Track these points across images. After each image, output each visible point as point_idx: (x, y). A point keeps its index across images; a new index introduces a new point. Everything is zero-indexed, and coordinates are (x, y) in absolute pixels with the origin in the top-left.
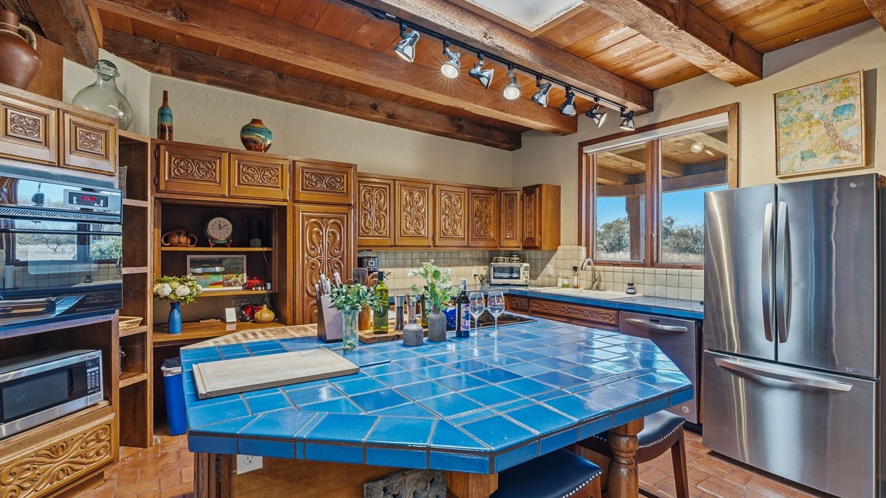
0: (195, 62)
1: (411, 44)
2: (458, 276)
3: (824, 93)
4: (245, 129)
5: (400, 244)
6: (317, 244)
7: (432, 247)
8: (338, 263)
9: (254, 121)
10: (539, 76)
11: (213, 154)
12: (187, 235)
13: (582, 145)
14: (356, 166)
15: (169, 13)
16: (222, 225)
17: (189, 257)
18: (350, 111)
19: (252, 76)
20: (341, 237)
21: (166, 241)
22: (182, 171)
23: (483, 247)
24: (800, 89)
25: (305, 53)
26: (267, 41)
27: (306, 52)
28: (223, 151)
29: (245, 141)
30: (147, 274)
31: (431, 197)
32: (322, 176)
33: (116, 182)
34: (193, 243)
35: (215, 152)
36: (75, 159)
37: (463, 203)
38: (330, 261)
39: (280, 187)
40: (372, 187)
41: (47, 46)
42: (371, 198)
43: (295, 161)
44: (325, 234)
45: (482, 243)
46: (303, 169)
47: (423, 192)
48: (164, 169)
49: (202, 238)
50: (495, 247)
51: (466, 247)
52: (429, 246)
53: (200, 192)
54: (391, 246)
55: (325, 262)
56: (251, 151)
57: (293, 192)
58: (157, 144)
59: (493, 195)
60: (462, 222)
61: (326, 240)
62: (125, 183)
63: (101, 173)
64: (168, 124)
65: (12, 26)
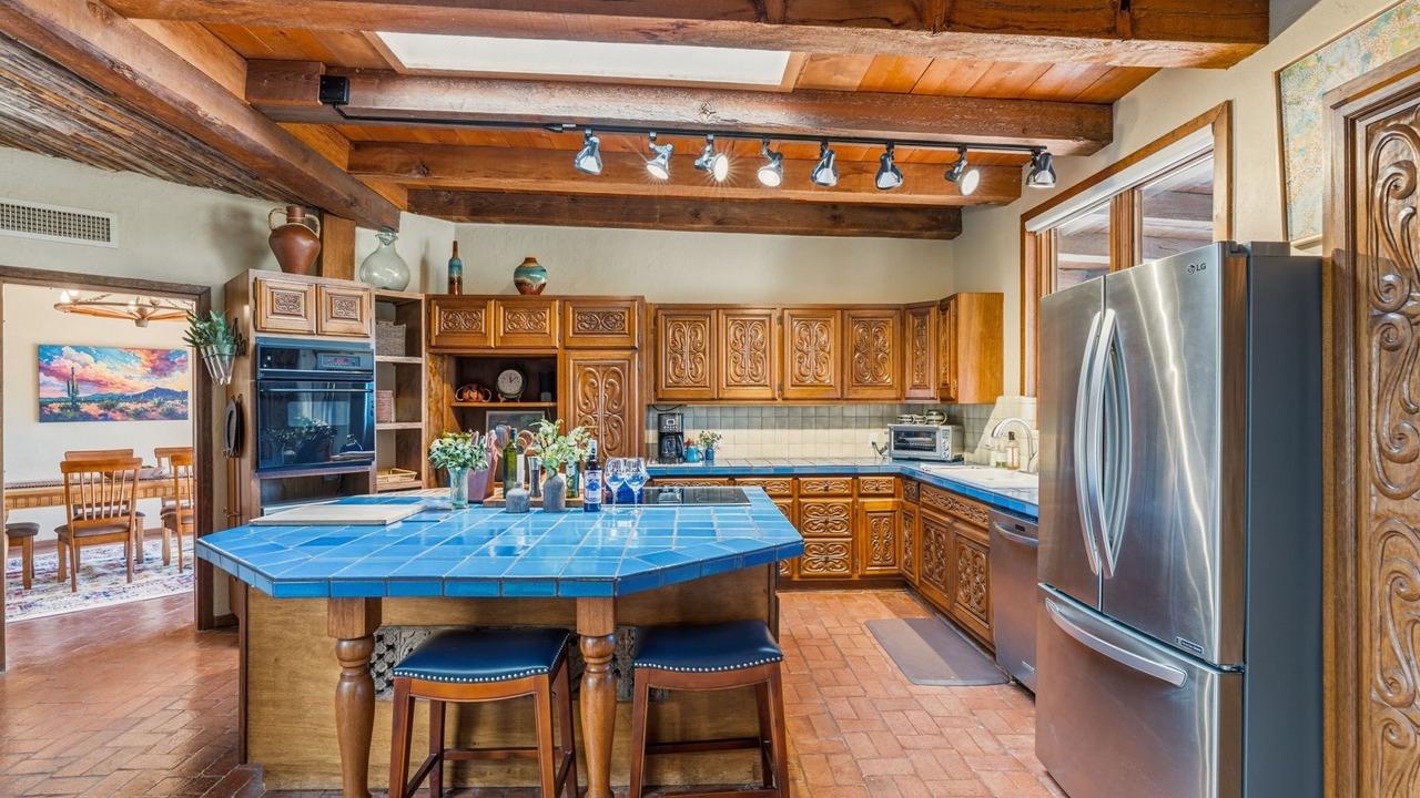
0: (485, 204)
1: (591, 153)
2: (843, 443)
3: (1364, 51)
4: (519, 271)
5: (726, 396)
6: (591, 397)
7: (780, 400)
8: (617, 421)
9: (528, 260)
10: (825, 140)
11: (478, 303)
12: (478, 390)
13: (1026, 217)
14: (643, 298)
15: (414, 172)
16: (513, 377)
17: (488, 413)
18: (662, 225)
19: (542, 206)
20: (621, 387)
21: (460, 396)
22: (451, 324)
23: (890, 399)
24: (1320, 52)
25: (546, 178)
26: (507, 175)
27: (548, 175)
28: (490, 298)
29: (519, 285)
30: (420, 430)
31: (776, 328)
32: (597, 314)
33: (372, 343)
34: (486, 398)
35: (482, 300)
36: (331, 326)
37: (832, 334)
38: (607, 419)
39: (549, 333)
40: (684, 322)
41: (342, 224)
42: (683, 335)
43: (565, 300)
44: (601, 385)
45: (868, 393)
46: (574, 308)
47: (763, 321)
48: (435, 324)
49: (493, 393)
50: (897, 399)
51: (839, 399)
52: (774, 399)
53: (467, 344)
54: (714, 399)
55: (601, 420)
56: (525, 294)
57: (563, 337)
58: (429, 299)
59: (891, 317)
60: (831, 362)
61: (602, 393)
62: (403, 341)
63: (356, 334)
64: (456, 276)
65: (299, 218)
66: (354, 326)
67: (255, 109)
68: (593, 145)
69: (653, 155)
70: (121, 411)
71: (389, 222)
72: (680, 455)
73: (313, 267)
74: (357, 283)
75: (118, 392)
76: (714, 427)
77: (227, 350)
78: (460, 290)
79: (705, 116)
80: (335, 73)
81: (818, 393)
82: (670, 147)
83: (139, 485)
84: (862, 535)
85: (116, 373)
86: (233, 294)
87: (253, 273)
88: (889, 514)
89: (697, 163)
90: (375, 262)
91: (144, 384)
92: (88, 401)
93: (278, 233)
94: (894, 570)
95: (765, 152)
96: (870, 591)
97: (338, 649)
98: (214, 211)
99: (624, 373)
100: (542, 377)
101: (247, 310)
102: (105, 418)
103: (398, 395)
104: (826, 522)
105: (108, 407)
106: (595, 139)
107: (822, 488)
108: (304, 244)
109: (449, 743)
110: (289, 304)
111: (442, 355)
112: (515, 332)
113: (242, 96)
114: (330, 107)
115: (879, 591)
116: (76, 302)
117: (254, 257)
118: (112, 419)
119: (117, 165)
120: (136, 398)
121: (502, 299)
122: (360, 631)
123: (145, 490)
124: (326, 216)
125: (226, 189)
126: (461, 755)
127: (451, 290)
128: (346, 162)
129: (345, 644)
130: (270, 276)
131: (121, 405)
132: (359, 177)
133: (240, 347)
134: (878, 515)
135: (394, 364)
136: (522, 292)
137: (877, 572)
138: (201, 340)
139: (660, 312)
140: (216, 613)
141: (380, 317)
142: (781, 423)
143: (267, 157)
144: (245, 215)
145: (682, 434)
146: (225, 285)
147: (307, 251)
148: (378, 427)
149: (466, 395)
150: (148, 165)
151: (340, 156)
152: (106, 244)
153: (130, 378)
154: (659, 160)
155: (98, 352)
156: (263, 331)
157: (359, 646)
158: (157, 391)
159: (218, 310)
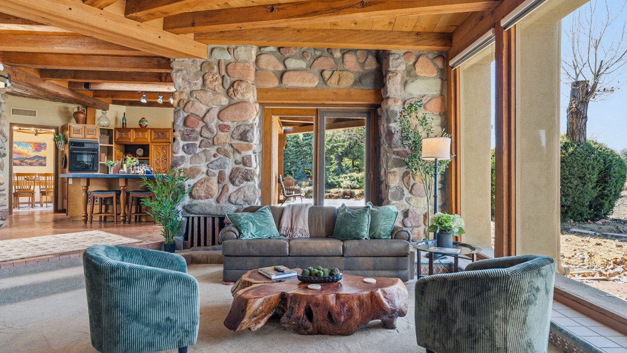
1: (144, 98)
4: (140, 121)
6: (158, 155)
9: (143, 118)
11: (128, 130)
12: (130, 154)
16: (140, 150)
22: (121, 136)
26: (133, 98)
28: (132, 129)
29: (140, 125)
32: (160, 133)
33: (99, 141)
35: (130, 129)
36: (88, 136)
38: (163, 161)
39: (148, 137)
41: (92, 109)
43: (151, 129)
44: (160, 152)
46: (154, 132)
48: (117, 135)
49: (135, 155)
53: (126, 141)
56: (142, 128)
57: (151, 140)
58: (116, 129)
62: (108, 140)
63: (94, 138)
64: (124, 122)
65: (80, 109)
66: (94, 136)
67: (70, 89)
69: (159, 98)
70: (26, 163)
71: (105, 107)
73: (84, 122)
74: (96, 125)
75: (25, 156)
77: (63, 142)
78: (125, 126)
79: (169, 90)
82: (162, 96)
83: (36, 182)
85: (24, 150)
86: (64, 128)
87: (69, 124)
89: (169, 100)
90: (101, 119)
91: (33, 154)
92: (16, 159)
93: (75, 113)
98: (60, 107)
99: (167, 149)
101: (68, 132)
102: (21, 165)
103: (107, 154)
105: (21, 162)
106: (144, 95)
108: (82, 116)
110: (78, 131)
111: (120, 144)
112: (138, 138)
113: (67, 87)
114: (87, 89)
116: (20, 129)
117: (69, 119)
118: (23, 165)
119: (37, 98)
120: (30, 159)
121: (135, 129)
122: (86, 185)
123: (37, 183)
124: (88, 108)
125: (62, 102)
127: (123, 126)
128: (92, 95)
129: (83, 188)
130: (73, 124)
131: (26, 161)
133: (66, 142)
135: (105, 146)
136: (141, 127)
138: (56, 140)
141: (101, 134)
143: (72, 98)
144: (67, 108)
146: (62, 126)
147: (82, 118)
148: (100, 162)
149: (127, 155)
151: (90, 94)
152: (34, 117)
153: (28, 152)
154: (160, 100)
155: (19, 144)
156: (71, 138)
157: (86, 188)
158: (37, 157)
159: (61, 132)
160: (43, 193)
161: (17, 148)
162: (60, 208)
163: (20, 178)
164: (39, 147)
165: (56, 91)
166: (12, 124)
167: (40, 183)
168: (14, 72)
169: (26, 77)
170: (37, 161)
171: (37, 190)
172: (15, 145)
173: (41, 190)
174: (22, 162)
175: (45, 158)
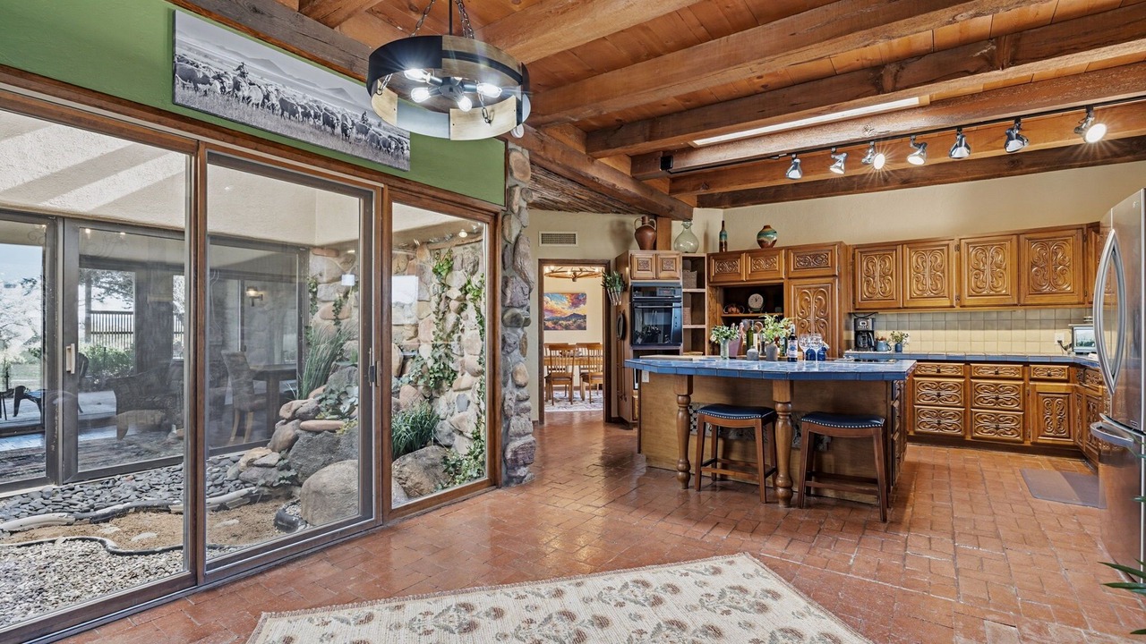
0: (741, 196)
1: (795, 168)
4: (760, 234)
5: (910, 305)
6: (805, 308)
7: (958, 308)
8: (824, 323)
9: (765, 227)
10: (959, 128)
11: (736, 255)
12: (737, 307)
14: (841, 242)
15: (701, 188)
16: (757, 298)
18: (859, 191)
20: (825, 299)
21: (726, 310)
22: (721, 269)
25: (774, 179)
28: (743, 252)
29: (760, 242)
30: (704, 329)
31: (954, 254)
32: (811, 256)
33: (681, 282)
34: (741, 312)
35: (738, 254)
36: (662, 274)
37: (1008, 255)
38: (816, 321)
39: (776, 271)
40: (876, 256)
41: (665, 221)
42: (875, 265)
43: (788, 249)
44: (812, 300)
45: (1046, 299)
46: (794, 254)
47: (942, 250)
48: (713, 269)
49: (745, 307)
50: (1079, 303)
51: (1016, 305)
52: (953, 307)
53: (730, 280)
54: (900, 308)
55: (812, 322)
56: (764, 248)
57: (787, 272)
58: (709, 256)
59: (1072, 236)
60: (1007, 277)
61: (813, 306)
62: (695, 280)
63: (673, 278)
64: (723, 241)
65: (647, 221)
66: (673, 274)
67: (634, 178)
68: (796, 164)
69: (835, 161)
70: (560, 325)
71: (687, 215)
72: (870, 345)
73: (653, 246)
74: (673, 251)
75: (559, 315)
76: (904, 329)
77: (619, 289)
78: (726, 249)
79: (867, 133)
80: (667, 155)
81: (994, 300)
82: (845, 155)
84: (1032, 410)
85: (558, 306)
86: (622, 261)
87: (629, 253)
88: (1062, 396)
89: (864, 160)
90: (680, 239)
91: (569, 312)
92: (548, 320)
93: (638, 231)
94: (1070, 441)
95: (912, 145)
96: (1045, 457)
97: (678, 400)
98: (612, 223)
99: (828, 291)
100: (774, 299)
101: (627, 269)
102: (555, 329)
103: (692, 311)
104: (997, 398)
105: (555, 323)
106: (797, 161)
107: (993, 372)
108: (650, 234)
109: (719, 456)
110: (644, 265)
111: (716, 287)
112: (757, 271)
113: (629, 174)
114: (664, 171)
115: (1054, 459)
116: (553, 272)
117: (627, 244)
118: (557, 329)
119: (578, 210)
120: (566, 319)
121: (750, 253)
122: (686, 393)
123: (577, 360)
124: (658, 219)
125: (617, 212)
126: (725, 461)
127: (721, 249)
128: (667, 188)
129: (680, 398)
130: (636, 253)
131: (560, 322)
132: (673, 196)
133: (625, 287)
134: (1052, 396)
135: (691, 293)
136: (762, 246)
137: (1050, 442)
138: (606, 285)
139: (857, 251)
140: (613, 416)
141: (684, 268)
142: (963, 326)
144: (625, 224)
145: (872, 332)
146: (616, 258)
147: (650, 238)
148: (684, 327)
149: (730, 310)
150: (590, 208)
151: (664, 187)
152: (573, 245)
153: (563, 308)
154: (838, 164)
155: (552, 295)
156: (634, 279)
157: (685, 399)
158: (574, 315)
159: (614, 270)
160: (585, 377)
161: (549, 303)
162: (614, 414)
163: (553, 353)
164: (578, 299)
165: (612, 182)
166: (542, 262)
167: (580, 360)
168: (542, 141)
169: (563, 153)
170: (575, 322)
171: (576, 371)
172: (546, 298)
173: (582, 371)
174: (557, 324)
175: (584, 317)
